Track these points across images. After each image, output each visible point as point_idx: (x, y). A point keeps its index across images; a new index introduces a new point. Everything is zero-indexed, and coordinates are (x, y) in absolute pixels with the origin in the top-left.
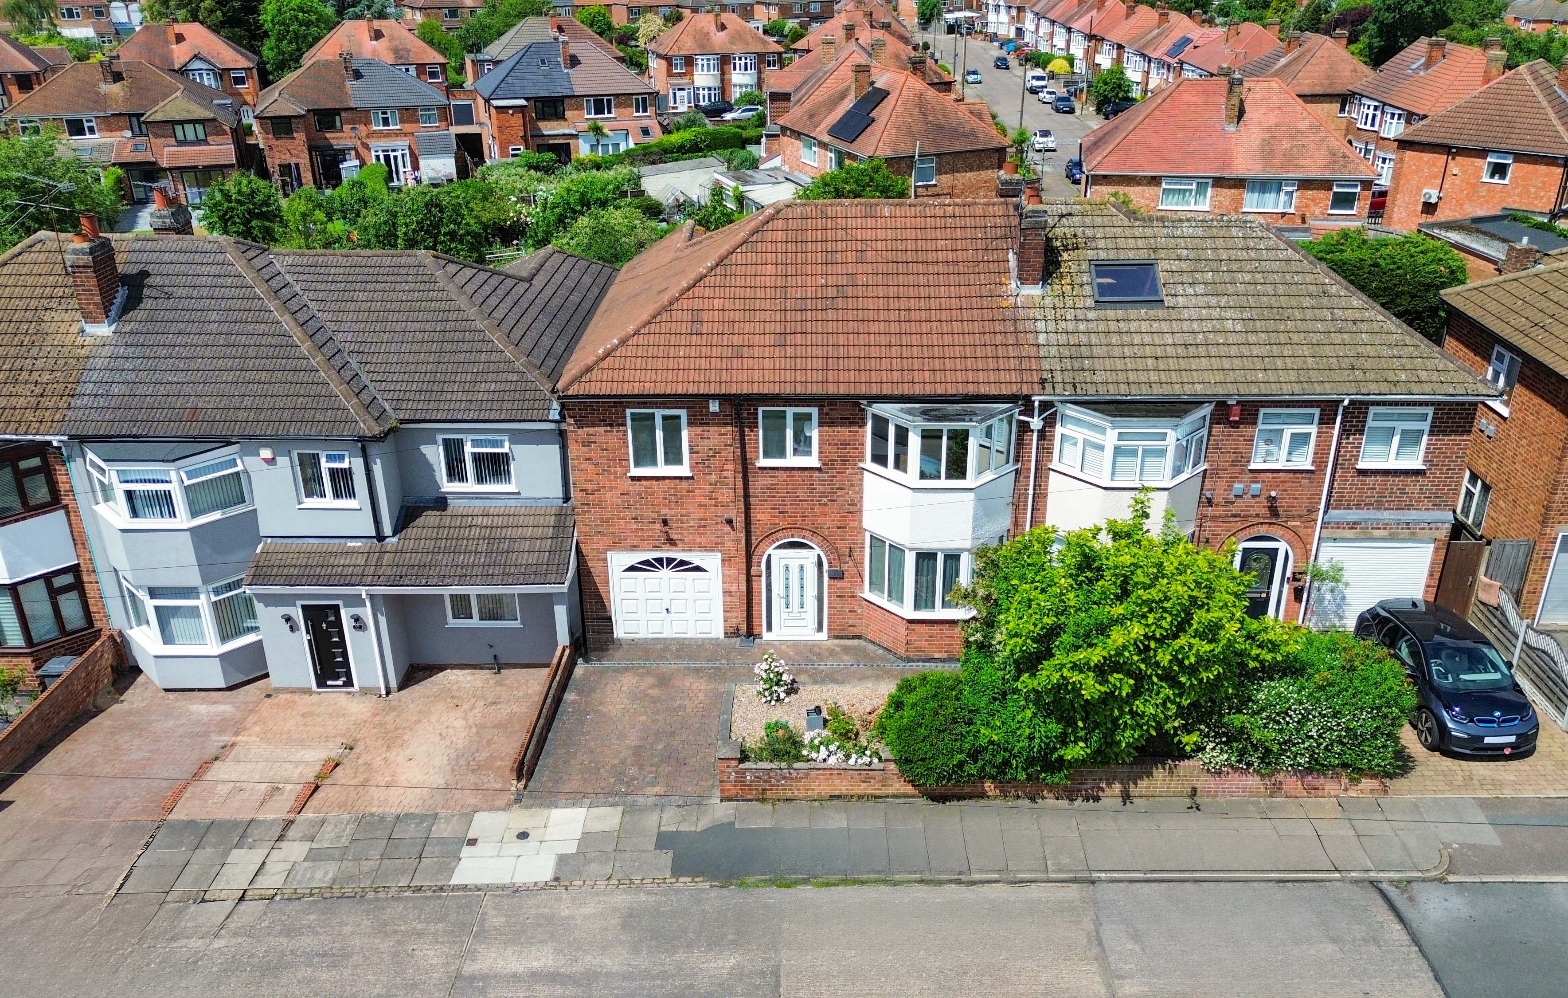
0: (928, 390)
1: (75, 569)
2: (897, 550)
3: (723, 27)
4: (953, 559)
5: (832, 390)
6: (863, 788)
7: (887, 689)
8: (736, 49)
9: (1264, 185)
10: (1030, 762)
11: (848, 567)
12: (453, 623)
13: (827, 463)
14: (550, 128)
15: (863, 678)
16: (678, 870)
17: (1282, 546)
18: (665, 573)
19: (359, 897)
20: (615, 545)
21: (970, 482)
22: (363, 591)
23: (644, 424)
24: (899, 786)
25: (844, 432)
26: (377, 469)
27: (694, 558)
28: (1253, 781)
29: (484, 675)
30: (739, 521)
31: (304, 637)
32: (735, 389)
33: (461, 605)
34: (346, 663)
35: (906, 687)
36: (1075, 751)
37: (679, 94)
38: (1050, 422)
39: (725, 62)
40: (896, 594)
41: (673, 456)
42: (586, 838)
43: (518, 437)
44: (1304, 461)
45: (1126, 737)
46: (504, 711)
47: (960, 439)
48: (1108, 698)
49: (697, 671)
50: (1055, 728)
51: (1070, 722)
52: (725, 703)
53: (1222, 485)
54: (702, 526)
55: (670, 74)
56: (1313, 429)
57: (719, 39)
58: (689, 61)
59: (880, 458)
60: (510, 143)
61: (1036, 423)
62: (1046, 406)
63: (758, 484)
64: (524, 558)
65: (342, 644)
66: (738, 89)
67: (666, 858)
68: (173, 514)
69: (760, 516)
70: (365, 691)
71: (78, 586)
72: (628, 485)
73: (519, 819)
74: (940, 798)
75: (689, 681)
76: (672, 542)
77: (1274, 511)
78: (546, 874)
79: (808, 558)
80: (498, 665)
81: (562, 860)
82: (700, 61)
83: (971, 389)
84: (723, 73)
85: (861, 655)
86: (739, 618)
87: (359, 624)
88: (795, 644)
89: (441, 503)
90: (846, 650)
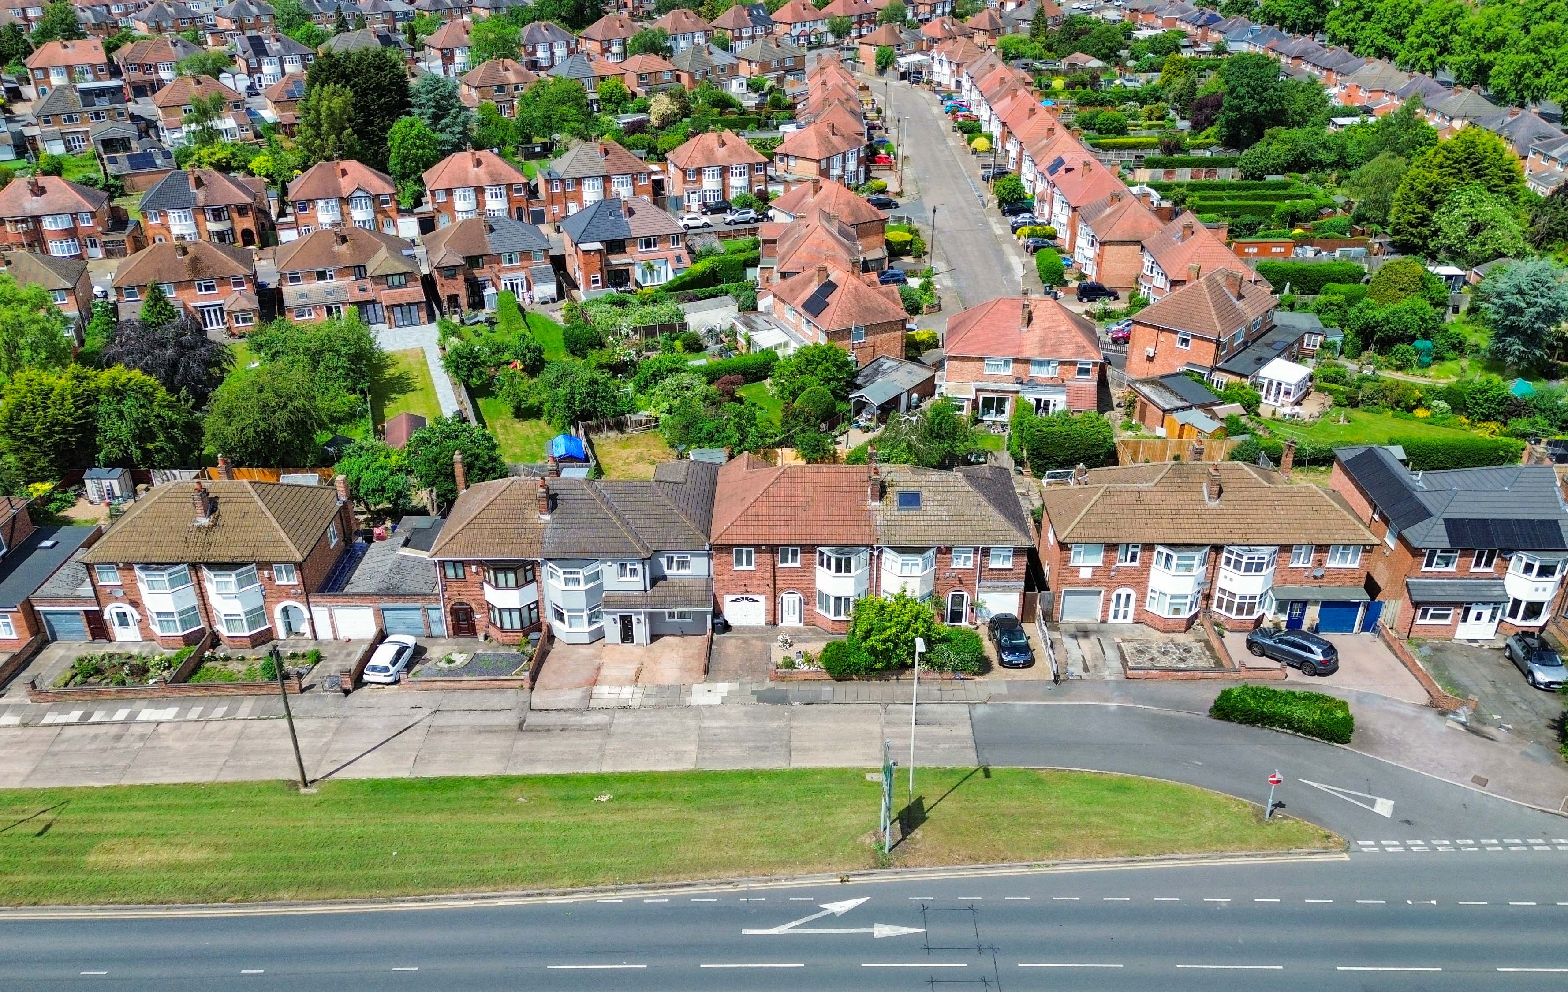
0: (838, 543)
1: (537, 602)
2: (828, 597)
3: (723, 144)
4: (847, 599)
5: (805, 543)
6: (815, 677)
7: (823, 645)
8: (734, 162)
9: (1040, 363)
10: (866, 669)
11: (811, 600)
12: (667, 620)
13: (803, 566)
14: (617, 260)
15: (816, 641)
16: (759, 700)
17: (965, 594)
18: (745, 602)
19: (664, 708)
20: (727, 593)
21: (853, 573)
22: (642, 610)
23: (739, 554)
24: (826, 676)
25: (809, 555)
26: (647, 568)
27: (755, 597)
28: (937, 675)
29: (678, 639)
30: (772, 585)
31: (618, 625)
32: (771, 543)
33: (671, 615)
34: (632, 635)
35: (828, 645)
36: (879, 665)
37: (692, 196)
38: (881, 552)
39: (725, 171)
40: (827, 610)
41: (749, 563)
42: (729, 692)
43: (693, 555)
44: (970, 565)
45: (894, 661)
46: (691, 652)
47: (848, 561)
48: (887, 650)
49: (757, 638)
50: (873, 658)
51: (877, 657)
52: (767, 650)
53: (942, 573)
54: (759, 586)
55: (685, 182)
56: (972, 555)
57: (721, 153)
58: (699, 172)
59: (822, 564)
60: (592, 273)
61: (876, 553)
62: (878, 548)
63: (778, 573)
64: (696, 598)
65: (631, 628)
66: (734, 190)
67: (755, 697)
68: (579, 584)
69: (780, 583)
70: (638, 644)
71: (537, 607)
72: (732, 573)
73: (707, 686)
74: (840, 680)
75: (754, 642)
76: (747, 592)
77: (961, 582)
78: (718, 701)
79: (797, 597)
80: (683, 635)
81: (723, 698)
82: (708, 172)
83: (853, 543)
84: (724, 179)
85: (815, 632)
86: (771, 619)
87: (639, 621)
88: (792, 628)
89: (664, 578)
90: (810, 630)
